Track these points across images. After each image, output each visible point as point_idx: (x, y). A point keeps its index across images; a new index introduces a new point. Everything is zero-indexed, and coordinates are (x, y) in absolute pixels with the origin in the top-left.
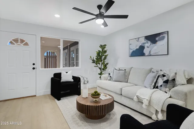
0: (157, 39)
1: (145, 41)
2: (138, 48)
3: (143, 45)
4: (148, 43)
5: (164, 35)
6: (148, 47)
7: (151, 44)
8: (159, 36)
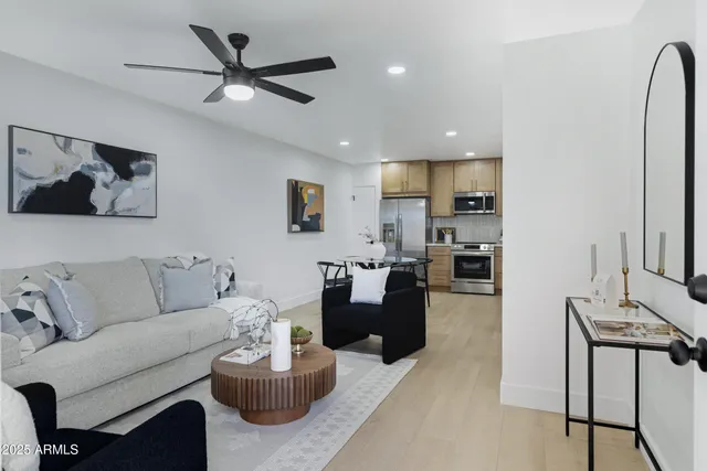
0: (133, 166)
1: (94, 159)
2: (64, 177)
3: (87, 172)
4: (106, 170)
5: (148, 162)
6: (106, 185)
7: (115, 178)
8: (139, 160)
